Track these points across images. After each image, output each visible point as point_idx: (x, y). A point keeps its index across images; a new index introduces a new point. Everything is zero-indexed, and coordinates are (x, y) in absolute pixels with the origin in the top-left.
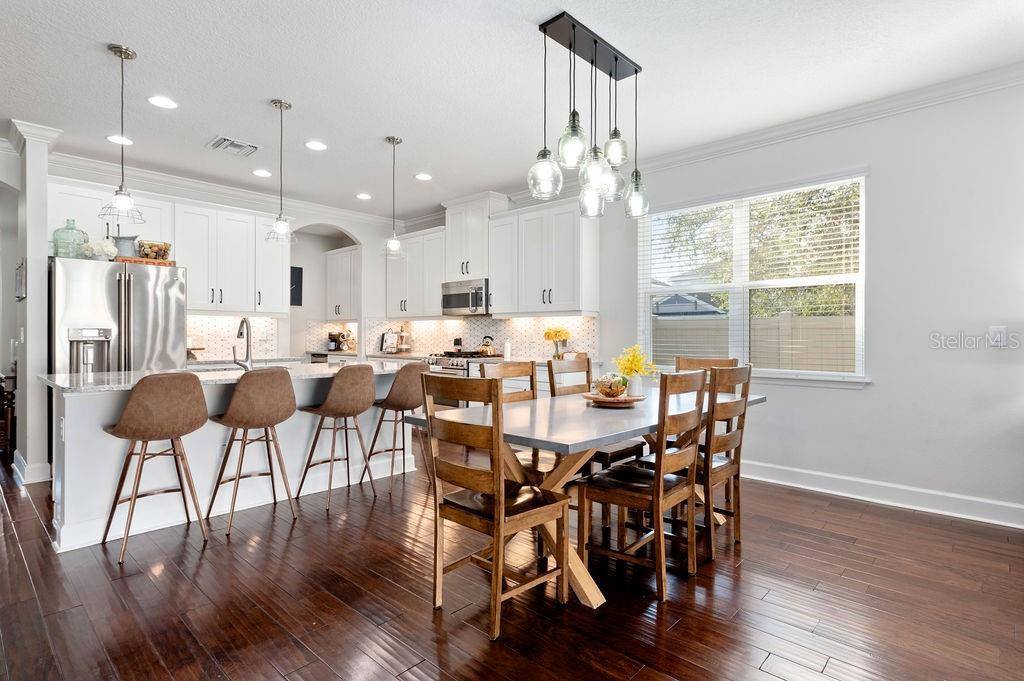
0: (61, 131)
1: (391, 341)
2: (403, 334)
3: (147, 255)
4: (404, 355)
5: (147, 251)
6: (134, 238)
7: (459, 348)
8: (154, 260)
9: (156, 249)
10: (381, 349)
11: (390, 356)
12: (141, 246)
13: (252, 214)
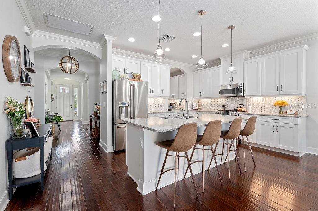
0: (116, 38)
1: (196, 106)
2: (199, 103)
3: (135, 78)
4: (199, 110)
5: (135, 77)
6: (131, 73)
7: (224, 108)
8: (137, 80)
9: (138, 76)
10: (193, 108)
11: (196, 110)
12: (133, 76)
13: (160, 64)
